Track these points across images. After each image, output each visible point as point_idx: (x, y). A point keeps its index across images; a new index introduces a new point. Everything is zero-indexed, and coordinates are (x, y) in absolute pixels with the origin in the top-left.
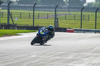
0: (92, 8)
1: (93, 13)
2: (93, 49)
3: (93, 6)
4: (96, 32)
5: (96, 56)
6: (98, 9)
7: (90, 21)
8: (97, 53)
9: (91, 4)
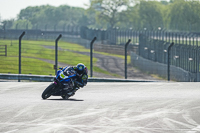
0: (12, 31)
1: (13, 41)
2: (14, 113)
3: (13, 27)
4: (20, 79)
5: (20, 128)
6: (24, 33)
7: (8, 58)
8: (23, 121)
9: (10, 22)
